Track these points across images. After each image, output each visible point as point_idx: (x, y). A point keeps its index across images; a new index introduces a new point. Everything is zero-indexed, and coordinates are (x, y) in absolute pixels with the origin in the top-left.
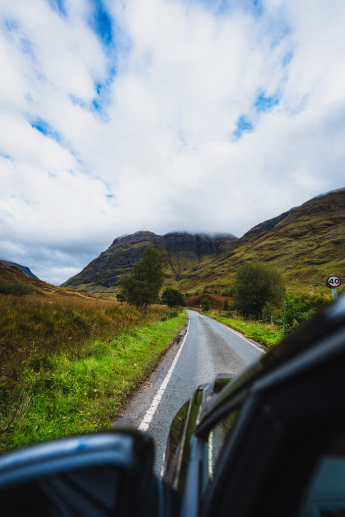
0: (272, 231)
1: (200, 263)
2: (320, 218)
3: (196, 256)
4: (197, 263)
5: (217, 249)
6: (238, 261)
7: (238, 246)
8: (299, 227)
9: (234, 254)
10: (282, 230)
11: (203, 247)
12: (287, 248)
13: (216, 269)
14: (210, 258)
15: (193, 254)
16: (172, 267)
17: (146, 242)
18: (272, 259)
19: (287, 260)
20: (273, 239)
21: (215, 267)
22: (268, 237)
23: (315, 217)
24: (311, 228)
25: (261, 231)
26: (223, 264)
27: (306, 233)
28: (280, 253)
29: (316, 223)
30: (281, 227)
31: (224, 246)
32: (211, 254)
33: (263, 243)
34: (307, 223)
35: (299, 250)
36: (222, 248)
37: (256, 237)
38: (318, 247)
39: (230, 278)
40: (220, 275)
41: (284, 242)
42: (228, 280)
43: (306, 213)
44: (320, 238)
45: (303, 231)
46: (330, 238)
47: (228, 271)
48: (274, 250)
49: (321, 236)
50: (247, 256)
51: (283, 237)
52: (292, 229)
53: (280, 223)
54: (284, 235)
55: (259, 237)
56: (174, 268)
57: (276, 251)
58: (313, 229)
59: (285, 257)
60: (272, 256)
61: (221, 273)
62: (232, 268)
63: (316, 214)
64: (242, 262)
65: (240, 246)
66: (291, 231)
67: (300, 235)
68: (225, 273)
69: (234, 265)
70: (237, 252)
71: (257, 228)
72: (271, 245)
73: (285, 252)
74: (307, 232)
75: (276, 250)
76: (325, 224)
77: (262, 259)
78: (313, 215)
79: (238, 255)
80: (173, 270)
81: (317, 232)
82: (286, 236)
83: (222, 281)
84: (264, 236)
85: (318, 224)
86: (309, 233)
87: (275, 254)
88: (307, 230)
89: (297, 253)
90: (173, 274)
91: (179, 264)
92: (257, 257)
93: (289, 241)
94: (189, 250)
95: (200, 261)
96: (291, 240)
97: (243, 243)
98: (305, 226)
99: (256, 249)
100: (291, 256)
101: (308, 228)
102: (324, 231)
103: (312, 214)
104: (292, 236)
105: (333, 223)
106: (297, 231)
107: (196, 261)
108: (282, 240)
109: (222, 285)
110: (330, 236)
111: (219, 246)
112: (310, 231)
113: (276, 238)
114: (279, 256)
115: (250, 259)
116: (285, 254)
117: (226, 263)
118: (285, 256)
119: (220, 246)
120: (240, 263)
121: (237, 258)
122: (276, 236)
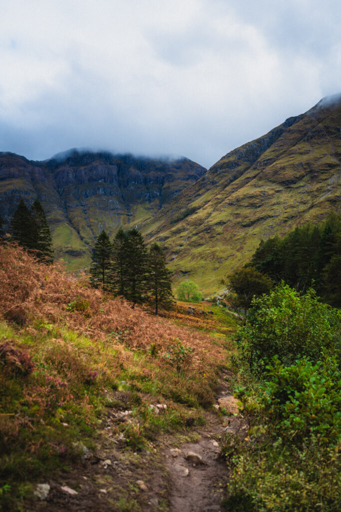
0: (255, 169)
1: (129, 221)
2: (323, 150)
3: (118, 206)
4: (124, 220)
5: (160, 190)
6: (202, 226)
7: (200, 192)
8: (293, 166)
9: (194, 211)
10: (269, 169)
11: (132, 188)
12: (274, 205)
13: (169, 241)
14: (149, 209)
15: (113, 201)
16: (79, 233)
17: (15, 181)
18: (252, 223)
19: (272, 227)
20: (255, 186)
21: (167, 238)
22: (248, 180)
23: (317, 146)
24: (309, 170)
25: (239, 165)
26: (179, 231)
27: (301, 178)
28: (264, 214)
29: (317, 159)
30: (269, 161)
31: (172, 184)
32: (150, 201)
33: (241, 192)
34: (305, 158)
35: (288, 210)
36: (169, 188)
37: (230, 176)
38: (312, 207)
39: (193, 258)
40: (176, 253)
41: (271, 192)
42: (190, 261)
43: (306, 138)
44: (318, 190)
45: (298, 175)
46: (329, 191)
47: (190, 245)
48: (256, 207)
49: (319, 185)
50: (217, 217)
51: (269, 184)
52: (283, 168)
53: (268, 154)
54: (272, 179)
55: (235, 178)
56: (83, 235)
57: (259, 209)
58: (311, 172)
59: (270, 222)
60: (253, 218)
61: (178, 248)
62: (194, 238)
63: (319, 141)
64: (209, 229)
65: (203, 193)
66: (282, 172)
67: (294, 182)
68: (185, 249)
69: (196, 234)
70: (199, 208)
71: (232, 159)
72: (252, 197)
73: (271, 213)
74: (303, 176)
75: (260, 206)
76: (326, 164)
77: (239, 223)
78: (314, 143)
79: (201, 214)
80: (82, 239)
81: (316, 177)
82: (274, 182)
83: (181, 263)
84: (242, 178)
85: (319, 163)
86: (305, 178)
87: (258, 215)
88: (303, 172)
89: (286, 215)
90: (84, 248)
91: (89, 226)
92: (231, 218)
93: (278, 191)
94: (105, 194)
95: (130, 217)
96: (281, 189)
97: (208, 187)
98: (301, 164)
99: (231, 204)
100: (277, 220)
101: (305, 169)
102: (323, 177)
103: (314, 140)
104: (282, 183)
105: (338, 162)
106: (289, 174)
107: (122, 217)
108: (268, 188)
109: (183, 270)
110: (329, 187)
111: (163, 184)
112: (306, 175)
113: (260, 183)
114: (262, 218)
115: (220, 223)
116: (270, 217)
117: (184, 229)
118: (270, 219)
119: (166, 185)
120: (206, 230)
121: (200, 222)
122: (260, 179)
